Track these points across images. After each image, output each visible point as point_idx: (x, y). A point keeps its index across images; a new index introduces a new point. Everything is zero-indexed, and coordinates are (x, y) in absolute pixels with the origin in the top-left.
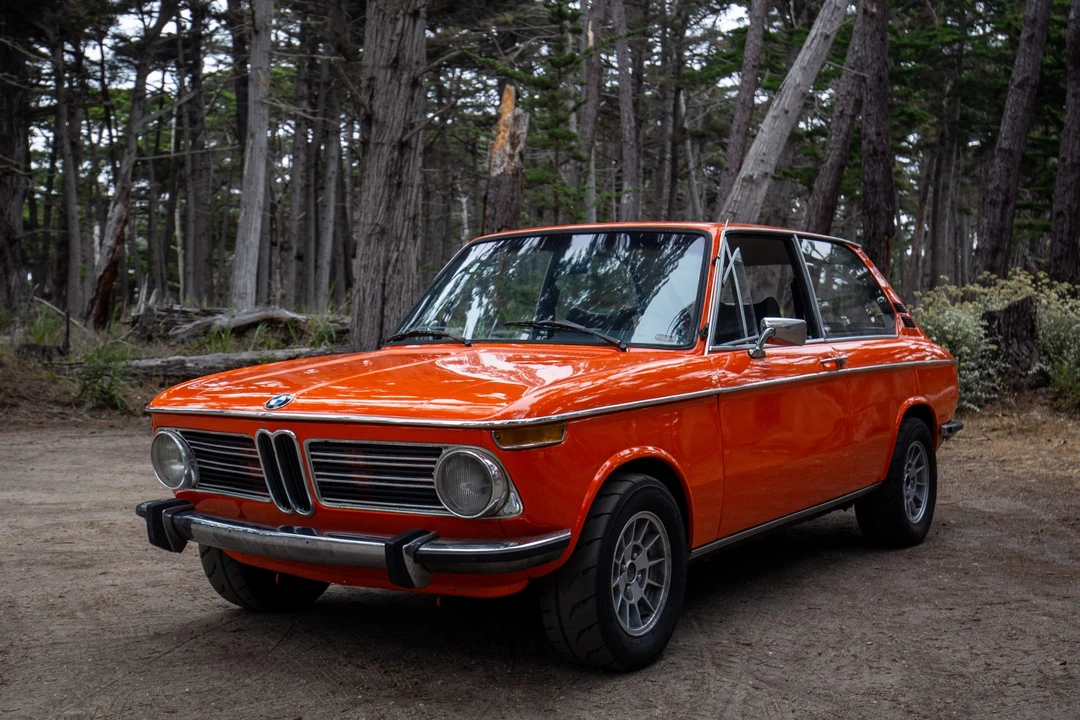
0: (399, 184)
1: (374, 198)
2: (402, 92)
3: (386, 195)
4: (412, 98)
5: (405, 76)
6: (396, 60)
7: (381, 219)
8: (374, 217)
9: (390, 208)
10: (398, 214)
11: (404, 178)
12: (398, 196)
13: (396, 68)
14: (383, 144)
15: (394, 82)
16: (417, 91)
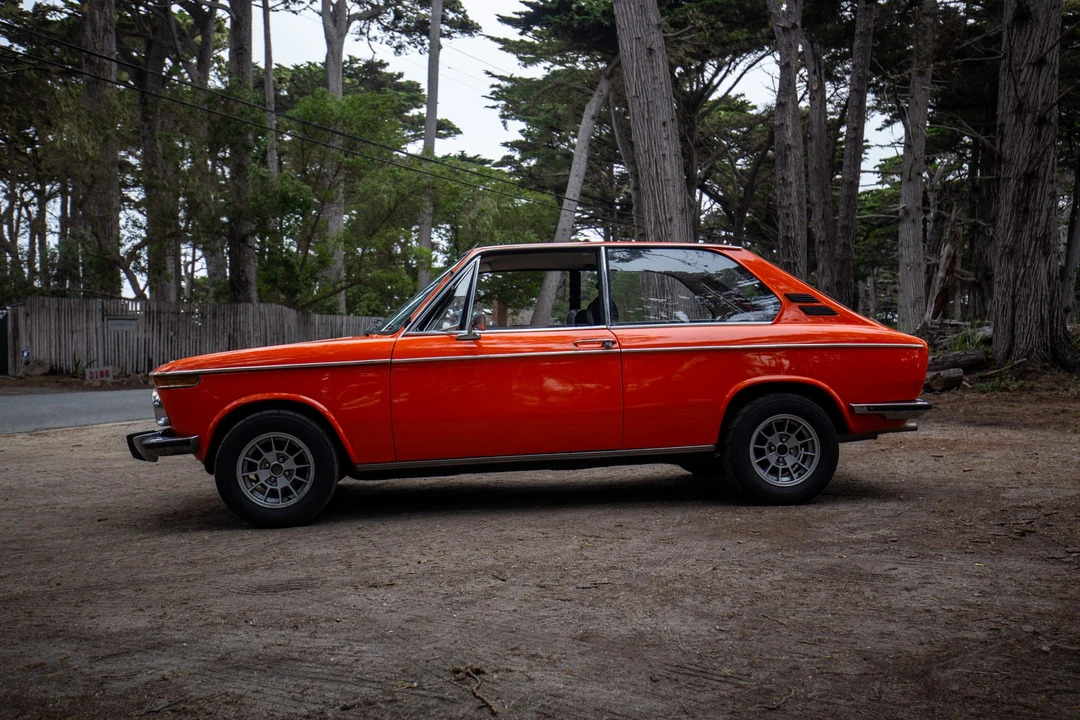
0: (1026, 211)
1: (1004, 225)
2: (1027, 131)
3: (1013, 220)
4: (1040, 135)
5: (1029, 117)
6: (1020, 106)
7: (1009, 241)
8: (1004, 240)
9: (1018, 231)
10: (1026, 235)
11: (1031, 204)
12: (1025, 221)
13: (1020, 112)
14: (1009, 179)
15: (1019, 124)
16: (1045, 129)
